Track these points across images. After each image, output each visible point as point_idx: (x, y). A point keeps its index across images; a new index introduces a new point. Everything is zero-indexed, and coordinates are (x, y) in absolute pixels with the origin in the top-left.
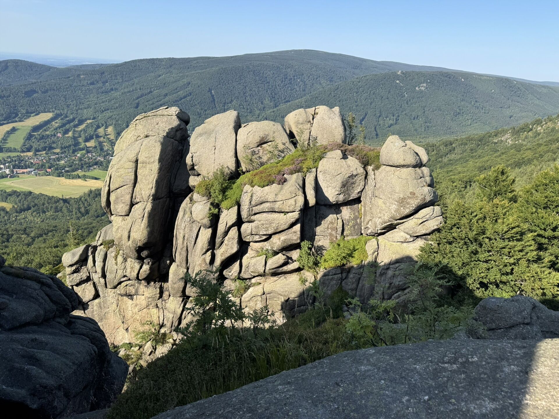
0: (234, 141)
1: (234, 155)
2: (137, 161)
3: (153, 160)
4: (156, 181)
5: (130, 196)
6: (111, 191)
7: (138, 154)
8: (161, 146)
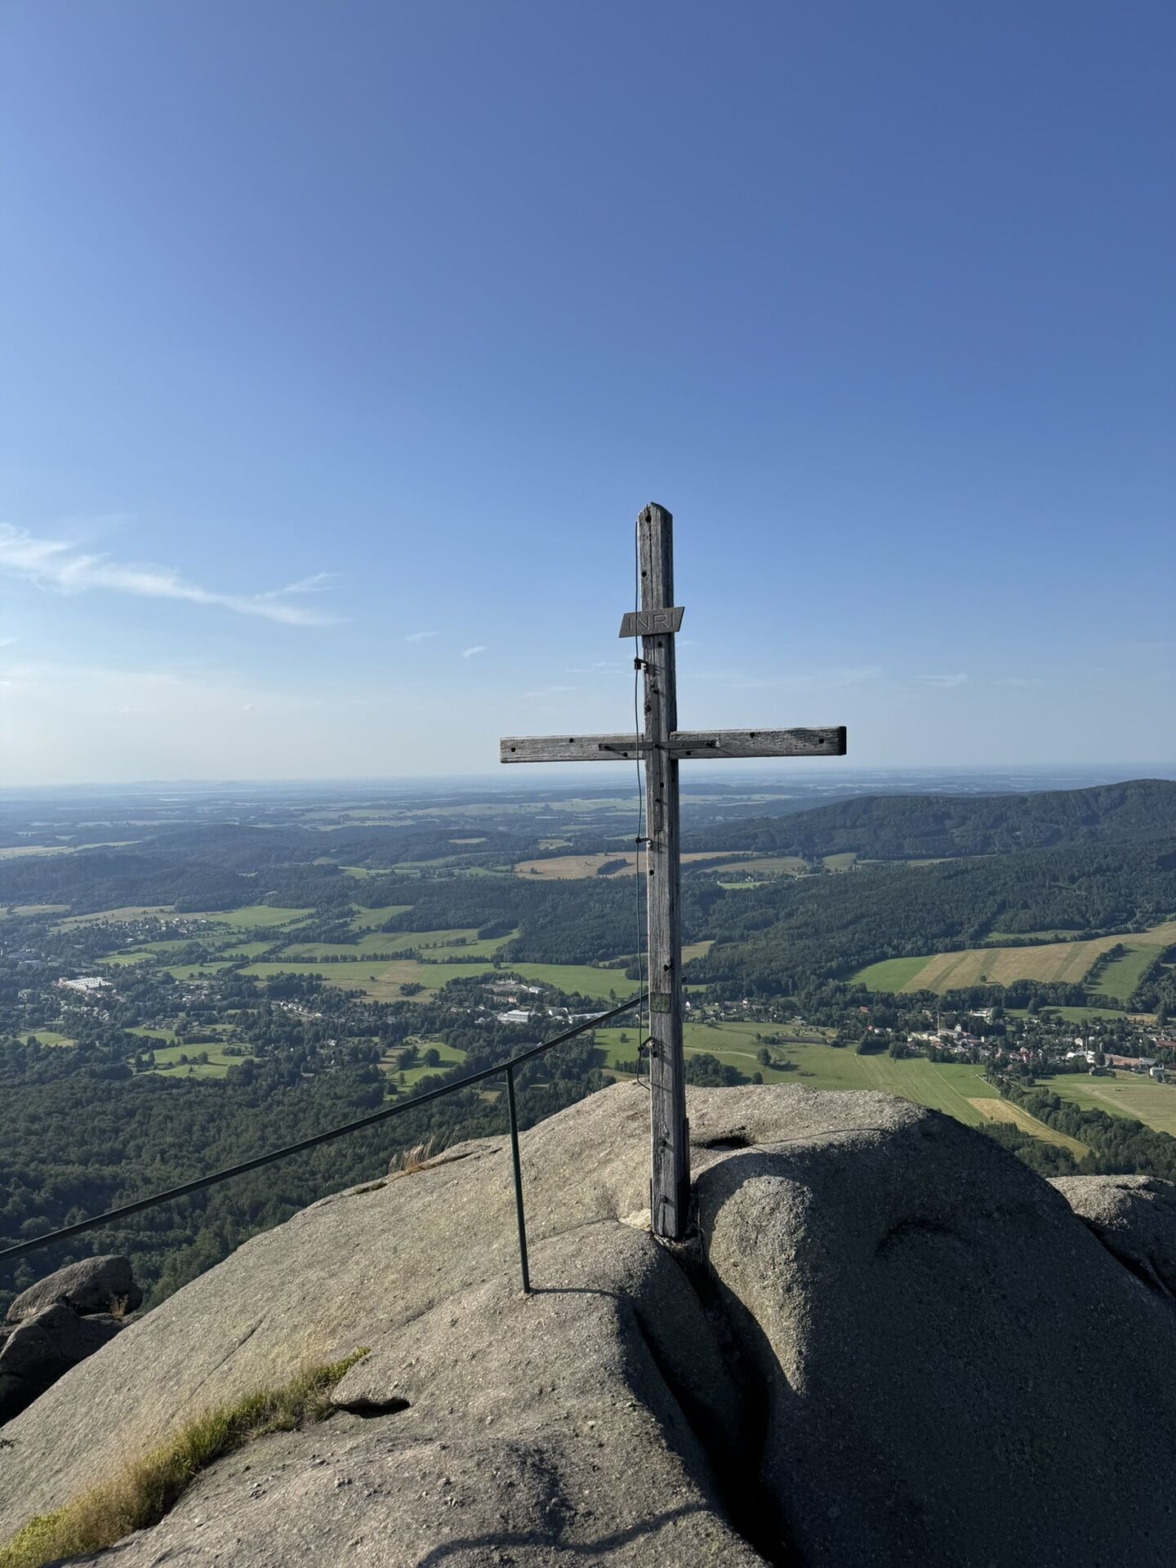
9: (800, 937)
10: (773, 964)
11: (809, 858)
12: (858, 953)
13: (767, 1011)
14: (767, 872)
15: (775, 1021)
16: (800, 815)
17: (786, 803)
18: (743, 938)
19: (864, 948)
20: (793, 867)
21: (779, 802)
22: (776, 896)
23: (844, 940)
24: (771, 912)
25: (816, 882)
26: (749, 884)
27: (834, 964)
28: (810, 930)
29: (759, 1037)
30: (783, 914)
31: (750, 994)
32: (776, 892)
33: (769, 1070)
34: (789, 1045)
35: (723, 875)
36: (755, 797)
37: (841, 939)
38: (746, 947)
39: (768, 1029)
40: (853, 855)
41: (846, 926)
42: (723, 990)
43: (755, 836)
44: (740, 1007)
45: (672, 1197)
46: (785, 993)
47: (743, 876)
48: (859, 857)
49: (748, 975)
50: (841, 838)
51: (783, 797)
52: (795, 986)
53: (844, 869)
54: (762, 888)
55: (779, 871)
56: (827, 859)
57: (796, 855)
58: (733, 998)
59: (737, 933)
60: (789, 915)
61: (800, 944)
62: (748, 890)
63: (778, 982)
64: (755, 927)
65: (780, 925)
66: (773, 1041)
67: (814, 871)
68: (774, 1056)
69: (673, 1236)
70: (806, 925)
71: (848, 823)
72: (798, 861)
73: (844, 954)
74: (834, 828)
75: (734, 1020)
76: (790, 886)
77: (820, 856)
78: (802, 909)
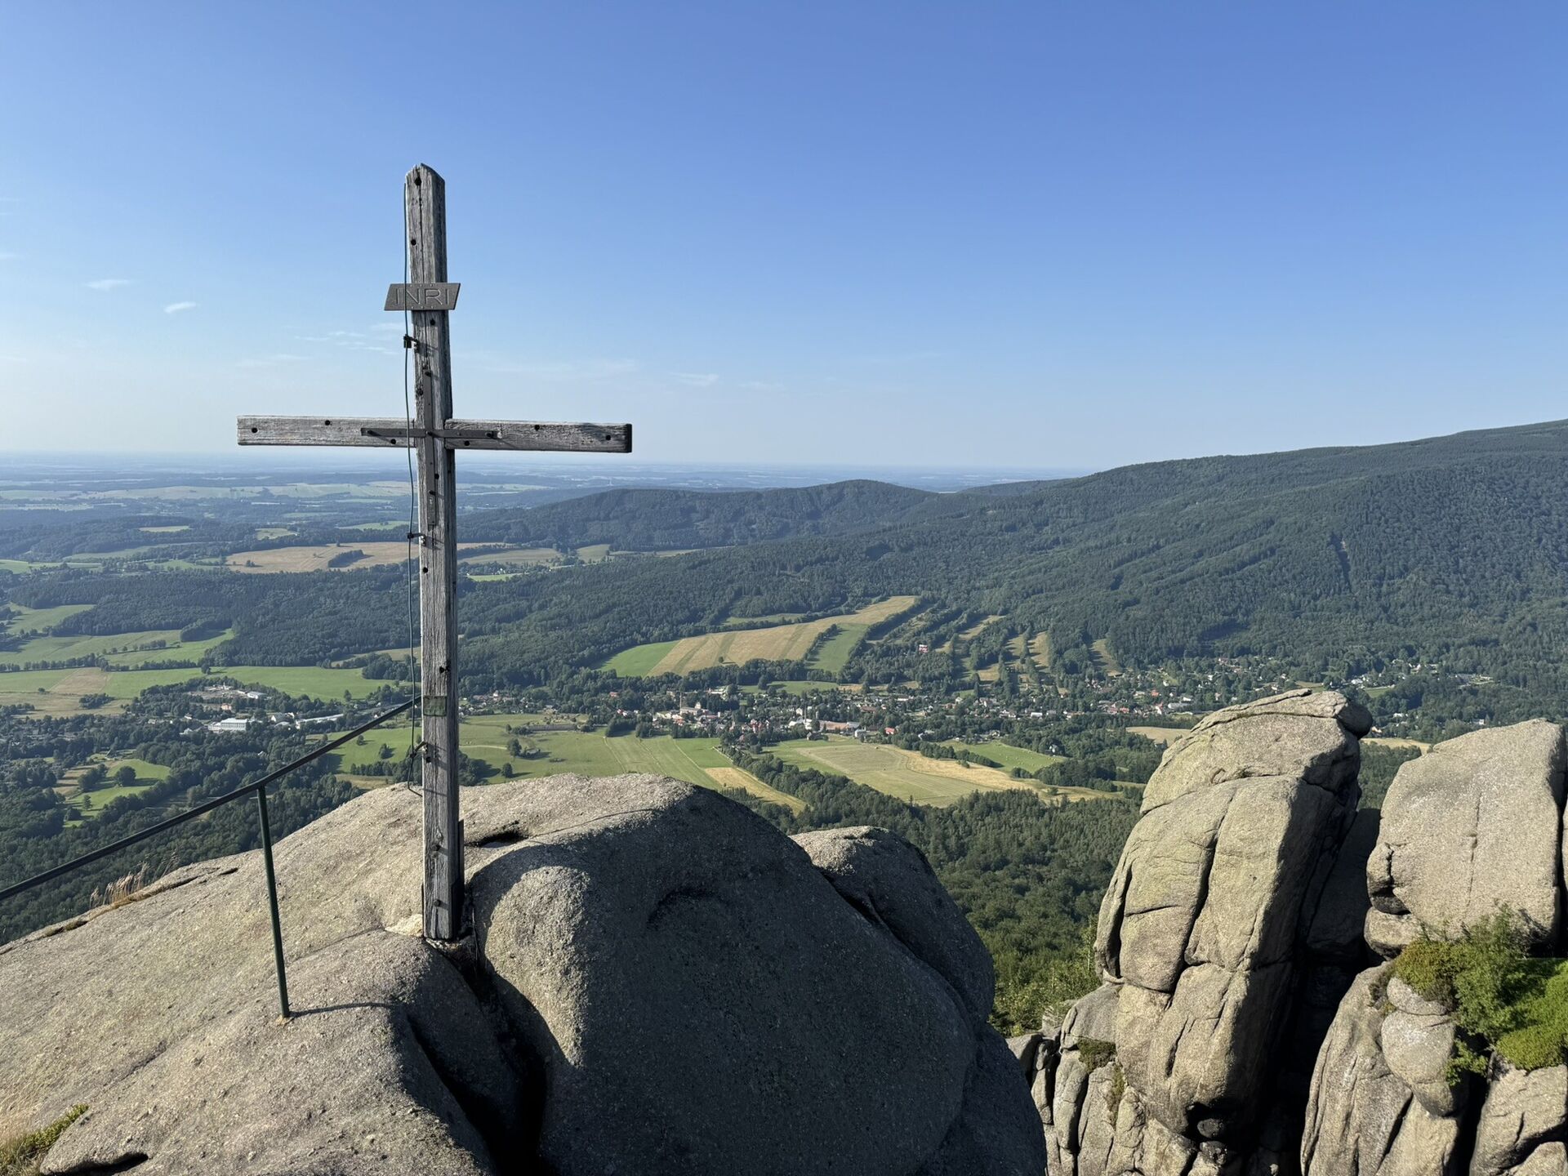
0: (1554, 829)
1: (1552, 878)
2: (1212, 845)
3: (1261, 850)
4: (1266, 913)
5: (1179, 939)
6: (1126, 911)
7: (1217, 825)
8: (1288, 813)
9: (553, 628)
10: (525, 656)
11: (562, 549)
12: (609, 641)
13: (518, 702)
14: (520, 563)
15: (526, 711)
16: (554, 506)
17: (541, 493)
18: (494, 631)
19: (615, 636)
20: (547, 558)
21: (534, 492)
22: (530, 587)
23: (596, 629)
24: (524, 604)
25: (570, 573)
26: (502, 577)
27: (586, 653)
28: (563, 621)
29: (509, 728)
30: (536, 605)
31: (500, 686)
32: (529, 583)
33: (518, 759)
34: (540, 734)
35: (473, 567)
36: (507, 486)
37: (593, 628)
38: (497, 640)
39: (519, 720)
40: (606, 547)
41: (598, 616)
42: (473, 684)
43: (508, 527)
44: (490, 702)
45: (445, 899)
46: (538, 683)
47: (494, 568)
48: (612, 549)
49: (499, 668)
50: (594, 529)
51: (537, 487)
52: (547, 676)
53: (598, 560)
54: (515, 579)
55: (532, 562)
56: (581, 551)
57: (550, 546)
58: (483, 692)
59: (488, 626)
60: (542, 607)
61: (553, 635)
62: (500, 582)
63: (530, 673)
64: (508, 619)
65: (533, 616)
66: (524, 732)
67: (568, 562)
68: (524, 746)
69: (447, 937)
70: (560, 615)
71: (602, 515)
72: (552, 553)
73: (596, 642)
74: (588, 520)
75: (484, 713)
76: (544, 578)
77: (574, 548)
78: (555, 600)
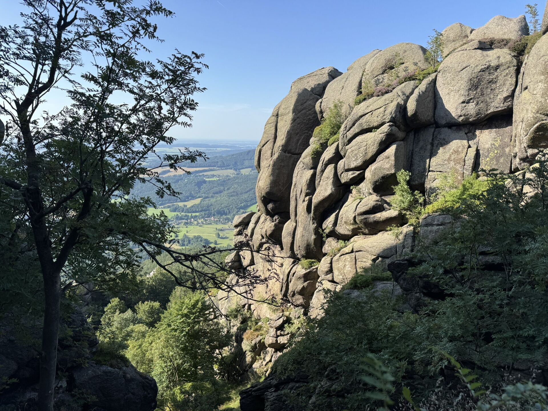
9: (232, 196)
10: (222, 205)
11: (236, 170)
12: (250, 201)
13: (220, 221)
14: (221, 175)
15: (222, 224)
16: (233, 155)
17: (229, 151)
18: (212, 197)
19: (252, 199)
20: (230, 173)
24: (222, 188)
25: (238, 178)
26: (215, 179)
27: (242, 205)
29: (216, 229)
31: (214, 215)
32: (224, 181)
33: (219, 239)
34: (226, 231)
35: (206, 176)
36: (218, 149)
37: (245, 196)
38: (213, 200)
39: (220, 226)
40: (250, 169)
42: (205, 214)
43: (217, 162)
44: (210, 220)
46: (226, 214)
47: (213, 176)
49: (214, 209)
50: (246, 163)
52: (229, 212)
53: (248, 174)
54: (219, 180)
55: (225, 174)
56: (242, 170)
57: (232, 169)
58: (208, 217)
59: (210, 195)
60: (228, 189)
61: (232, 198)
63: (224, 211)
64: (217, 193)
65: (226, 192)
66: (221, 230)
67: (238, 174)
68: (221, 235)
70: (234, 192)
71: (249, 158)
72: (232, 171)
73: (246, 201)
74: (244, 160)
75: (208, 224)
77: (239, 169)
78: (233, 187)
